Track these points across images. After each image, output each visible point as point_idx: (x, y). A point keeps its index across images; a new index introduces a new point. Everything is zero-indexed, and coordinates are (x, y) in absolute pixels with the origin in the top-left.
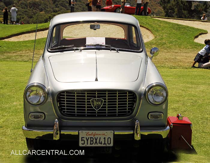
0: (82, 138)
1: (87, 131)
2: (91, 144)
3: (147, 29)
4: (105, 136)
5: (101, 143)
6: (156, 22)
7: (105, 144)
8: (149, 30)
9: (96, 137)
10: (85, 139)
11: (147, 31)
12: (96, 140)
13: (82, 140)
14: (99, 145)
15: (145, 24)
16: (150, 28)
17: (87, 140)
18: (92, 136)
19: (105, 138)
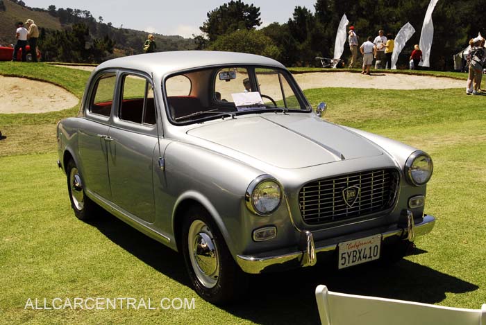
0: (342, 254)
1: (349, 242)
2: (353, 262)
3: (57, 85)
4: (371, 245)
5: (366, 258)
6: (66, 71)
7: (370, 257)
8: (60, 86)
9: (360, 248)
10: (346, 256)
11: (58, 88)
12: (360, 253)
13: (342, 258)
14: (364, 261)
15: (48, 76)
16: (62, 84)
17: (349, 257)
18: (355, 249)
19: (371, 248)
